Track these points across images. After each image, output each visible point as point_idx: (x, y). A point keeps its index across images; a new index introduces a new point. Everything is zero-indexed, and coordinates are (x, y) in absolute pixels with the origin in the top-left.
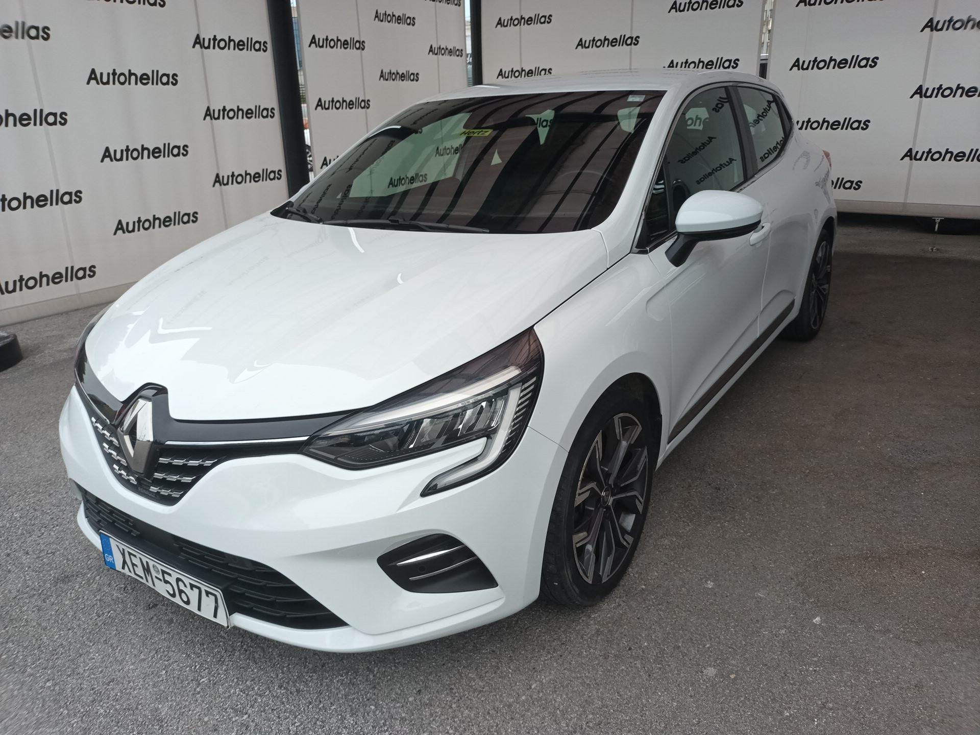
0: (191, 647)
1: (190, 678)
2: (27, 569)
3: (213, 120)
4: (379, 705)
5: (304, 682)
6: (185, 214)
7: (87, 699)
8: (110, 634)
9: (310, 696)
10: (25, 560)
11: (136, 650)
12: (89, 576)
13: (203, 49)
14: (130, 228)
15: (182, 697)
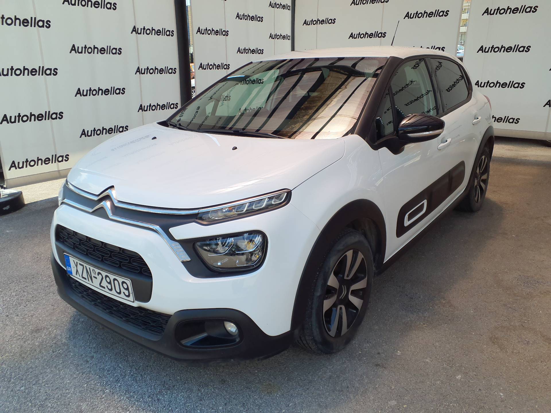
0: (102, 373)
1: (100, 389)
2: (16, 324)
3: (141, 74)
6: (121, 127)
10: (16, 319)
11: (72, 372)
13: (138, 34)
14: (89, 134)
15: (94, 400)
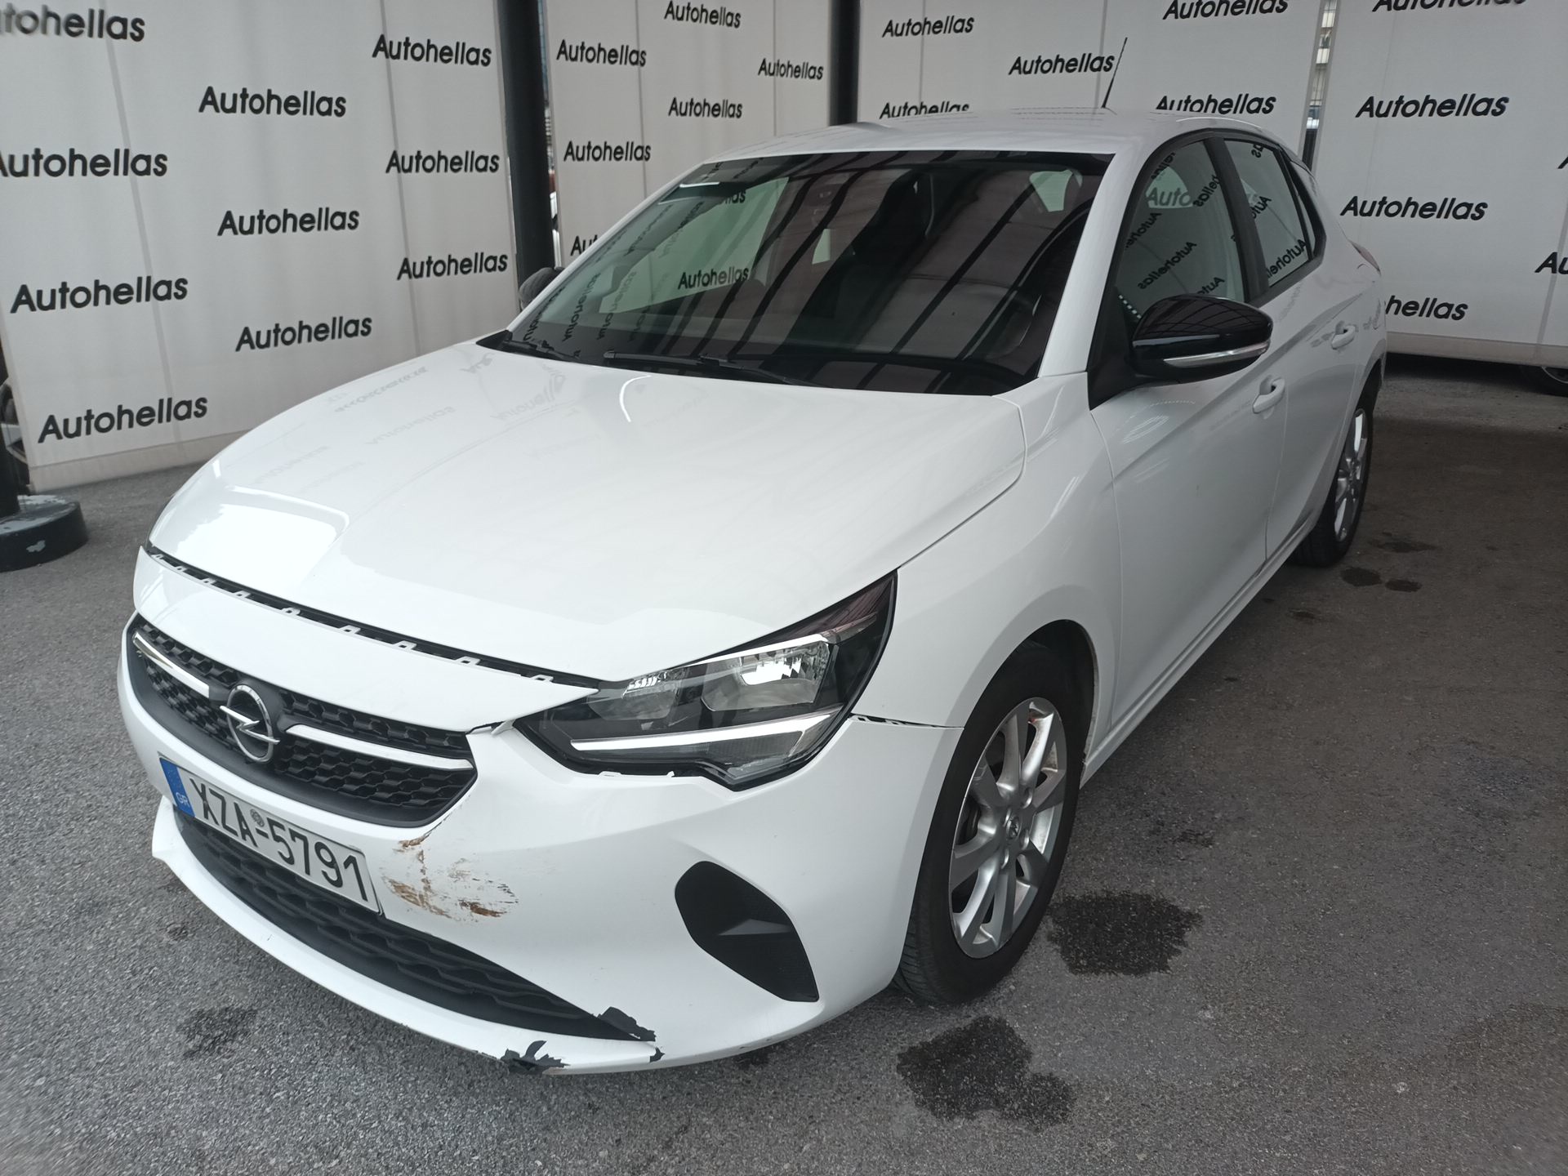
0: (269, 1038)
1: (259, 1089)
3: (402, 173)
4: (550, 1159)
5: (436, 1110)
6: (351, 322)
7: (94, 1113)
8: (147, 1005)
9: (441, 1135)
12: (130, 905)
13: (390, 59)
14: (263, 341)
